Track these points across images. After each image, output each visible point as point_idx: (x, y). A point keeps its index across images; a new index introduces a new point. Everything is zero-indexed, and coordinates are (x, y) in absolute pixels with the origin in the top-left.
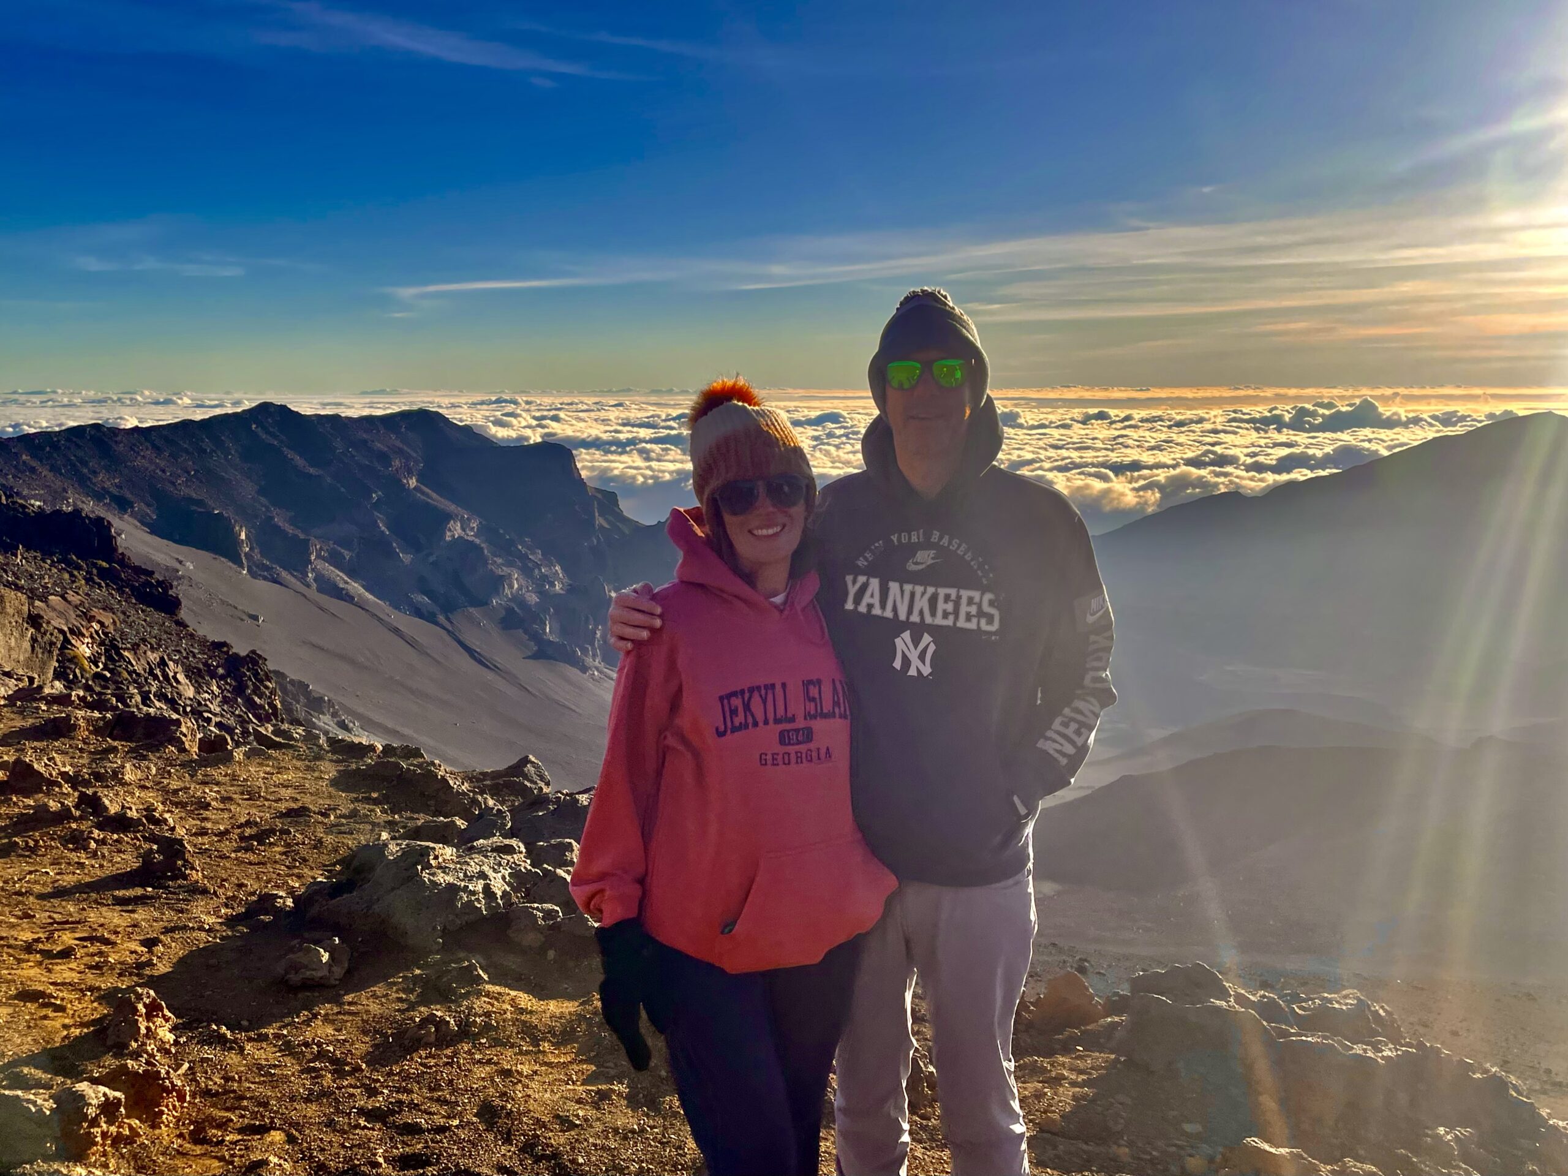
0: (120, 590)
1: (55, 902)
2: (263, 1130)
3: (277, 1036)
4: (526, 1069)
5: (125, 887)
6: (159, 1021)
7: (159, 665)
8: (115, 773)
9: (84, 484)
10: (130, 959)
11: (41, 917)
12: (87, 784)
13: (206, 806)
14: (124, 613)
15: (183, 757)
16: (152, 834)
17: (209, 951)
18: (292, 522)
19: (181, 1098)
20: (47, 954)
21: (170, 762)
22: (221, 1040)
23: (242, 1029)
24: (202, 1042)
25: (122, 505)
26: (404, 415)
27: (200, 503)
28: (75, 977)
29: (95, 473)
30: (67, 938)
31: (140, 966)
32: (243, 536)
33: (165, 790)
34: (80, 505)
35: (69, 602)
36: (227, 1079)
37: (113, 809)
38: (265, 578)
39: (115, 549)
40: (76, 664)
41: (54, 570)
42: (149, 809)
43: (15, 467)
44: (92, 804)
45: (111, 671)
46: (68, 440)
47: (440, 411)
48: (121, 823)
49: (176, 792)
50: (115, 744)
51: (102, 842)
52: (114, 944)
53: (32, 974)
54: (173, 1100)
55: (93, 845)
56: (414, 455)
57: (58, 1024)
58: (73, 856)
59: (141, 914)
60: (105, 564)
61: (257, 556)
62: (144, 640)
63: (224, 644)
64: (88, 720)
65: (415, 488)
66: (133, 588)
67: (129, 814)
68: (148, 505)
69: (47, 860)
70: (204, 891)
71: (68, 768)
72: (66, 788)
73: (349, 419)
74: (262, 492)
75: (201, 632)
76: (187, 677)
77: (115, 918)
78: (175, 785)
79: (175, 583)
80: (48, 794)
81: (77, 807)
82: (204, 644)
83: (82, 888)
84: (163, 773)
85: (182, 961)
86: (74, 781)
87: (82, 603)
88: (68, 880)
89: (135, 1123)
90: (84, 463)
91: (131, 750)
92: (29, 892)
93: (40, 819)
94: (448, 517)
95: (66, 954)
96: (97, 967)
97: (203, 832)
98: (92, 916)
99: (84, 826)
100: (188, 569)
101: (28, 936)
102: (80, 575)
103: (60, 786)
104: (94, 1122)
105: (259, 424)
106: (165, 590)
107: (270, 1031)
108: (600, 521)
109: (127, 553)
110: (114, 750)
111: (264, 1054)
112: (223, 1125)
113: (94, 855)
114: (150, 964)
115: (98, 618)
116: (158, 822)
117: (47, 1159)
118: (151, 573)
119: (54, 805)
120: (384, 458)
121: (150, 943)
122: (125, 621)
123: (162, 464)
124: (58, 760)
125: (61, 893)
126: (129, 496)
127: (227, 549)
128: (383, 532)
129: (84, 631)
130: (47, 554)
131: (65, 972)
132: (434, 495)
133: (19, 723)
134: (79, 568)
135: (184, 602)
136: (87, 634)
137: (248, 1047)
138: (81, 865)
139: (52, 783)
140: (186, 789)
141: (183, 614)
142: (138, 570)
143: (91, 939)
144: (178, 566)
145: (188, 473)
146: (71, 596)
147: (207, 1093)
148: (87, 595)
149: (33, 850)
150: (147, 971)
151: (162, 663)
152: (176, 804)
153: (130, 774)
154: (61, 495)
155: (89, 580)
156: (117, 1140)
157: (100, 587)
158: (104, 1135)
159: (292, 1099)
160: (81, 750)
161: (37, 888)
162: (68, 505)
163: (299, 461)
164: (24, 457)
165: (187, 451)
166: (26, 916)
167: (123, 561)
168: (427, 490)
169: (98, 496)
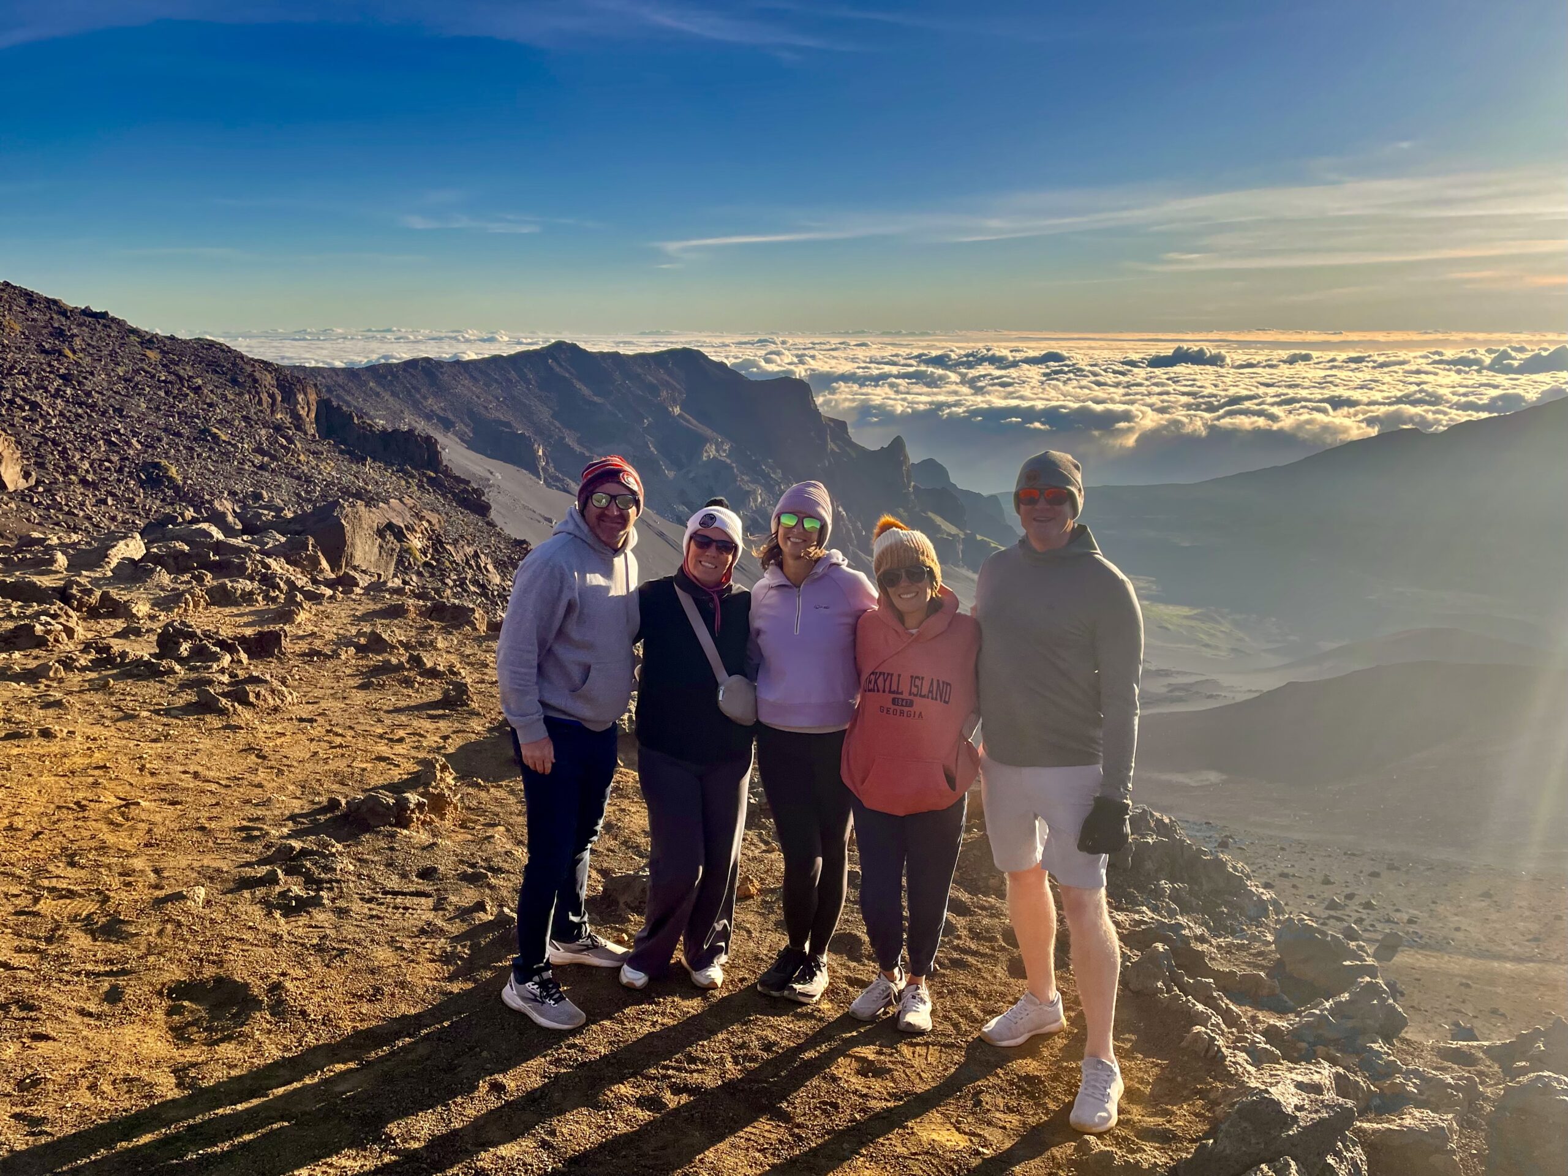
0: (444, 496)
1: (395, 715)
2: (494, 825)
3: (507, 786)
4: (633, 810)
5: (434, 709)
6: (447, 774)
7: (473, 556)
8: (432, 642)
9: (417, 407)
10: (434, 745)
11: (388, 722)
12: (414, 648)
13: (486, 666)
14: (447, 514)
15: (475, 634)
16: (451, 680)
17: (477, 743)
18: (580, 442)
19: (456, 808)
20: (391, 740)
21: (466, 636)
22: (478, 785)
23: (489, 781)
24: (469, 786)
25: (447, 425)
26: (672, 353)
27: (508, 425)
28: (404, 752)
29: (425, 398)
30: (401, 733)
31: (439, 748)
32: (540, 453)
33: (462, 655)
34: (415, 424)
35: (405, 505)
36: (479, 803)
37: (429, 665)
38: (558, 488)
39: (441, 462)
40: (411, 554)
41: (394, 478)
42: (452, 666)
43: (365, 392)
44: (417, 661)
45: (437, 561)
46: (405, 370)
47: (701, 349)
48: (433, 673)
49: (468, 656)
50: (433, 623)
51: (422, 684)
52: (425, 737)
53: (383, 749)
54: (451, 808)
55: (417, 685)
56: (678, 386)
57: (396, 773)
58: (405, 691)
59: (442, 724)
60: (432, 474)
61: (552, 470)
62: (462, 536)
63: (524, 542)
64: (416, 607)
65: (679, 415)
66: (454, 495)
67: (438, 668)
68: (467, 426)
69: (390, 692)
70: (478, 714)
71: (403, 638)
72: (402, 651)
73: (628, 356)
74: (555, 416)
75: (507, 531)
76: (495, 567)
77: (427, 725)
78: (468, 652)
79: (486, 491)
80: (391, 653)
81: (408, 662)
82: (507, 540)
83: (409, 708)
84: (461, 643)
85: (461, 748)
86: (407, 646)
87: (415, 506)
88: (402, 704)
89: (433, 816)
90: (418, 390)
91: (443, 628)
92: (380, 709)
93: (386, 668)
94: (706, 440)
95: (401, 740)
96: (416, 748)
97: (482, 681)
98: (415, 723)
99: (412, 674)
100: (497, 479)
101: (380, 731)
102: (414, 482)
103: (398, 649)
104: (413, 811)
105: (555, 359)
106: (479, 497)
107: (504, 783)
108: (831, 446)
109: (450, 465)
110: (432, 627)
111: (500, 794)
112: (475, 822)
113: (417, 691)
114: (444, 747)
115: (427, 517)
116: (455, 674)
117: (391, 825)
118: (468, 483)
119: (394, 661)
120: (653, 389)
121: (445, 738)
122: (447, 521)
123: (478, 391)
124: (397, 631)
125: (398, 710)
126: (451, 417)
127: (529, 464)
128: (652, 452)
129: (416, 528)
130: (389, 464)
131: (399, 749)
132: (694, 422)
133: (372, 607)
134: (413, 477)
135: (493, 506)
136: (419, 530)
137: (492, 790)
138: (409, 696)
139: (393, 647)
140: (475, 654)
141: (493, 515)
142: (458, 480)
143: (414, 734)
144: (490, 476)
145: (498, 399)
146: (406, 499)
147: (469, 808)
148: (419, 498)
149: (383, 686)
150: (443, 751)
151: (476, 555)
152: (468, 664)
153: (440, 644)
154: (398, 416)
155: (420, 486)
156: (424, 823)
157: (429, 492)
158: (418, 819)
159: (511, 814)
160: (411, 626)
161: (385, 708)
162: (405, 424)
163: (585, 391)
164: (371, 384)
165: (496, 381)
166: (379, 721)
167: (447, 472)
168: (688, 417)
169: (428, 417)
